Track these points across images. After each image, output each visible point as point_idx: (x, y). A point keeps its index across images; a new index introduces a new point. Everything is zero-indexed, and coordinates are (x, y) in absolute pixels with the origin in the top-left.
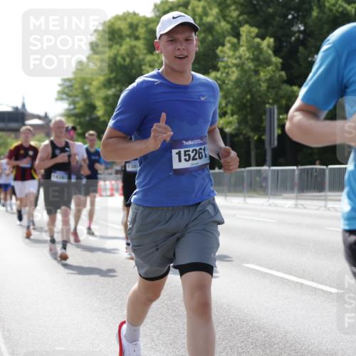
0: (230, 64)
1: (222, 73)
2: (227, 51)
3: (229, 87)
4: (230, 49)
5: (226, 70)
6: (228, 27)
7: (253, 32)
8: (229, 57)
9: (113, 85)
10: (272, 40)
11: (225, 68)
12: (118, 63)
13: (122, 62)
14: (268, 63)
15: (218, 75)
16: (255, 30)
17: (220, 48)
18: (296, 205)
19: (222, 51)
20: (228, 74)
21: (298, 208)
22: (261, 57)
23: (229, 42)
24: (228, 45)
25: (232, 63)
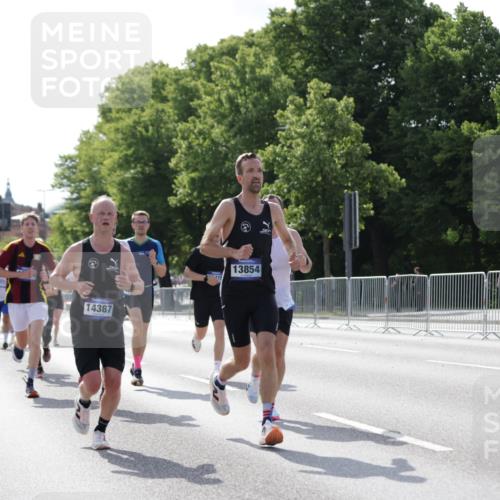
0: (293, 133)
1: (283, 146)
2: (290, 115)
3: (292, 165)
4: (293, 113)
5: (289, 142)
6: (291, 82)
7: (325, 89)
8: (292, 124)
9: (133, 165)
10: (351, 100)
11: (287, 139)
12: (138, 134)
13: (144, 133)
14: (346, 131)
15: (278, 149)
16: (327, 86)
17: (280, 111)
18: (387, 329)
19: (282, 116)
20: (290, 147)
21: (389, 332)
22: (337, 124)
23: (292, 102)
24: (291, 107)
25: (296, 132)
